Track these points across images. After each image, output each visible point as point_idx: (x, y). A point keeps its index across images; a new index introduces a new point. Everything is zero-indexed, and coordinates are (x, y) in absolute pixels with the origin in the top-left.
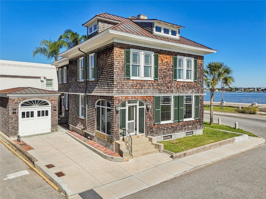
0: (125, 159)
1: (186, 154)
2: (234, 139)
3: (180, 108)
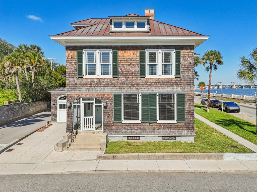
0: (59, 150)
1: (117, 156)
2: (222, 156)
3: (151, 108)
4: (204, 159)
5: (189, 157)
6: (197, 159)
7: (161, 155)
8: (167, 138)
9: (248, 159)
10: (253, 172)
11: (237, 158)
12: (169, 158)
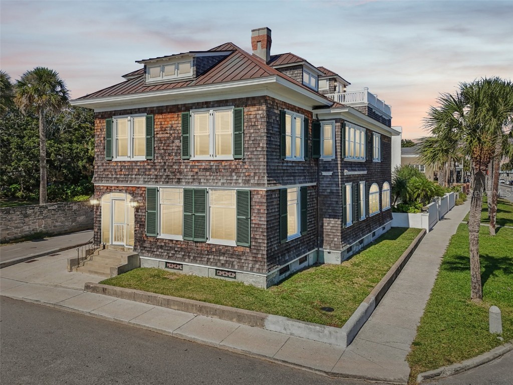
1: (108, 290)
2: (263, 319)
3: (196, 214)
4: (231, 319)
5: (207, 312)
6: (220, 318)
7: (164, 299)
8: (224, 272)
9: (313, 336)
10: (276, 362)
11: (290, 330)
12: (176, 308)
